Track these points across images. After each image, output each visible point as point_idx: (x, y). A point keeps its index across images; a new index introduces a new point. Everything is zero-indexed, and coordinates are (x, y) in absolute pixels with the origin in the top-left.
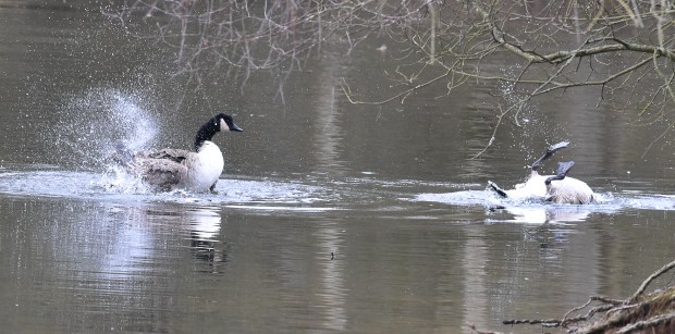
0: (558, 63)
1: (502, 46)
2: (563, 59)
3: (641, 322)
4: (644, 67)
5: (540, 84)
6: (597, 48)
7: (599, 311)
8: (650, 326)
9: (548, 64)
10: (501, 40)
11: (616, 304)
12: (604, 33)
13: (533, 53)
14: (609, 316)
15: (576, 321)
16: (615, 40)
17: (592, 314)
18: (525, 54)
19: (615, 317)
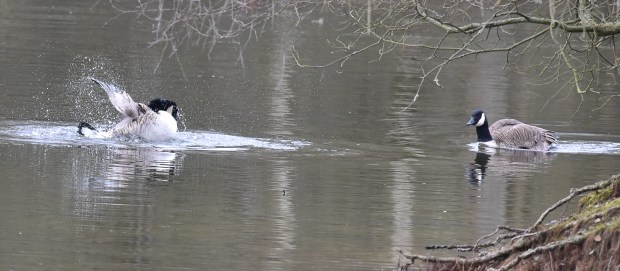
0: (471, 33)
1: (424, 19)
2: (475, 29)
3: (540, 248)
4: (543, 36)
5: (456, 50)
6: (504, 21)
7: (505, 238)
8: (547, 251)
9: (462, 34)
10: (424, 14)
11: (519, 233)
12: (510, 8)
13: (450, 25)
14: (513, 242)
15: (486, 246)
16: (517, 13)
17: (499, 241)
18: (444, 26)
19: (518, 243)
